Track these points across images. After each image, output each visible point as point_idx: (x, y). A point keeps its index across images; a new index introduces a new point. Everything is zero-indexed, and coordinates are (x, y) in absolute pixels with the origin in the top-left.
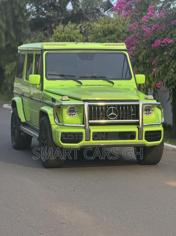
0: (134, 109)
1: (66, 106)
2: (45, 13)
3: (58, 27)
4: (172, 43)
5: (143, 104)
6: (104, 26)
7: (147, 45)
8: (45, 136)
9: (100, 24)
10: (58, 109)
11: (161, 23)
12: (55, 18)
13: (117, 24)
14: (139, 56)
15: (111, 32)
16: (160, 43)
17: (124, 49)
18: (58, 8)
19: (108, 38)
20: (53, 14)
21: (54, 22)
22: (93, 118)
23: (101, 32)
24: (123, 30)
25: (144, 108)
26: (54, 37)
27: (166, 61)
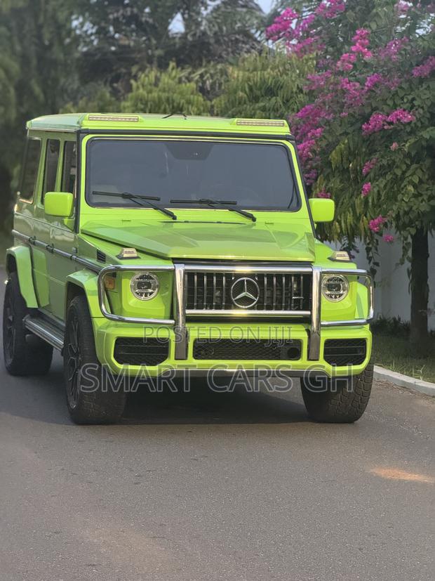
0: (299, 285)
1: (132, 271)
2: (117, 40)
3: (143, 76)
4: (411, 121)
5: (322, 273)
6: (251, 75)
7: (352, 124)
8: (78, 345)
9: (244, 70)
10: (111, 280)
11: (389, 71)
12: (140, 51)
13: (285, 72)
14: (331, 152)
15: (271, 91)
16: (382, 123)
17: (285, 134)
18: (148, 29)
19: (261, 104)
20: (135, 41)
21: (137, 63)
22: (195, 304)
23: (245, 90)
24: (298, 88)
25: (325, 282)
26: (131, 99)
27: (397, 167)
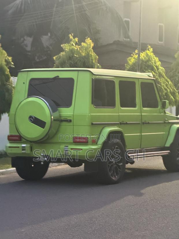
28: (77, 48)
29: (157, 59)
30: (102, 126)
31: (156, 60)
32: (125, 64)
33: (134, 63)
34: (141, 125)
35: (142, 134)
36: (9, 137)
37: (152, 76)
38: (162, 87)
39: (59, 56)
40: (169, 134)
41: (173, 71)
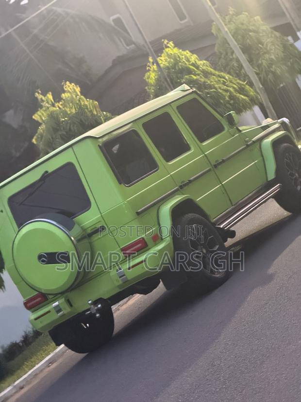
28: (59, 107)
29: (187, 53)
30: (156, 207)
31: (188, 55)
32: (146, 88)
33: (157, 78)
34: (214, 171)
35: (223, 183)
36: (25, 304)
37: (189, 88)
38: (219, 90)
39: (38, 135)
40: (263, 159)
41: (223, 56)
